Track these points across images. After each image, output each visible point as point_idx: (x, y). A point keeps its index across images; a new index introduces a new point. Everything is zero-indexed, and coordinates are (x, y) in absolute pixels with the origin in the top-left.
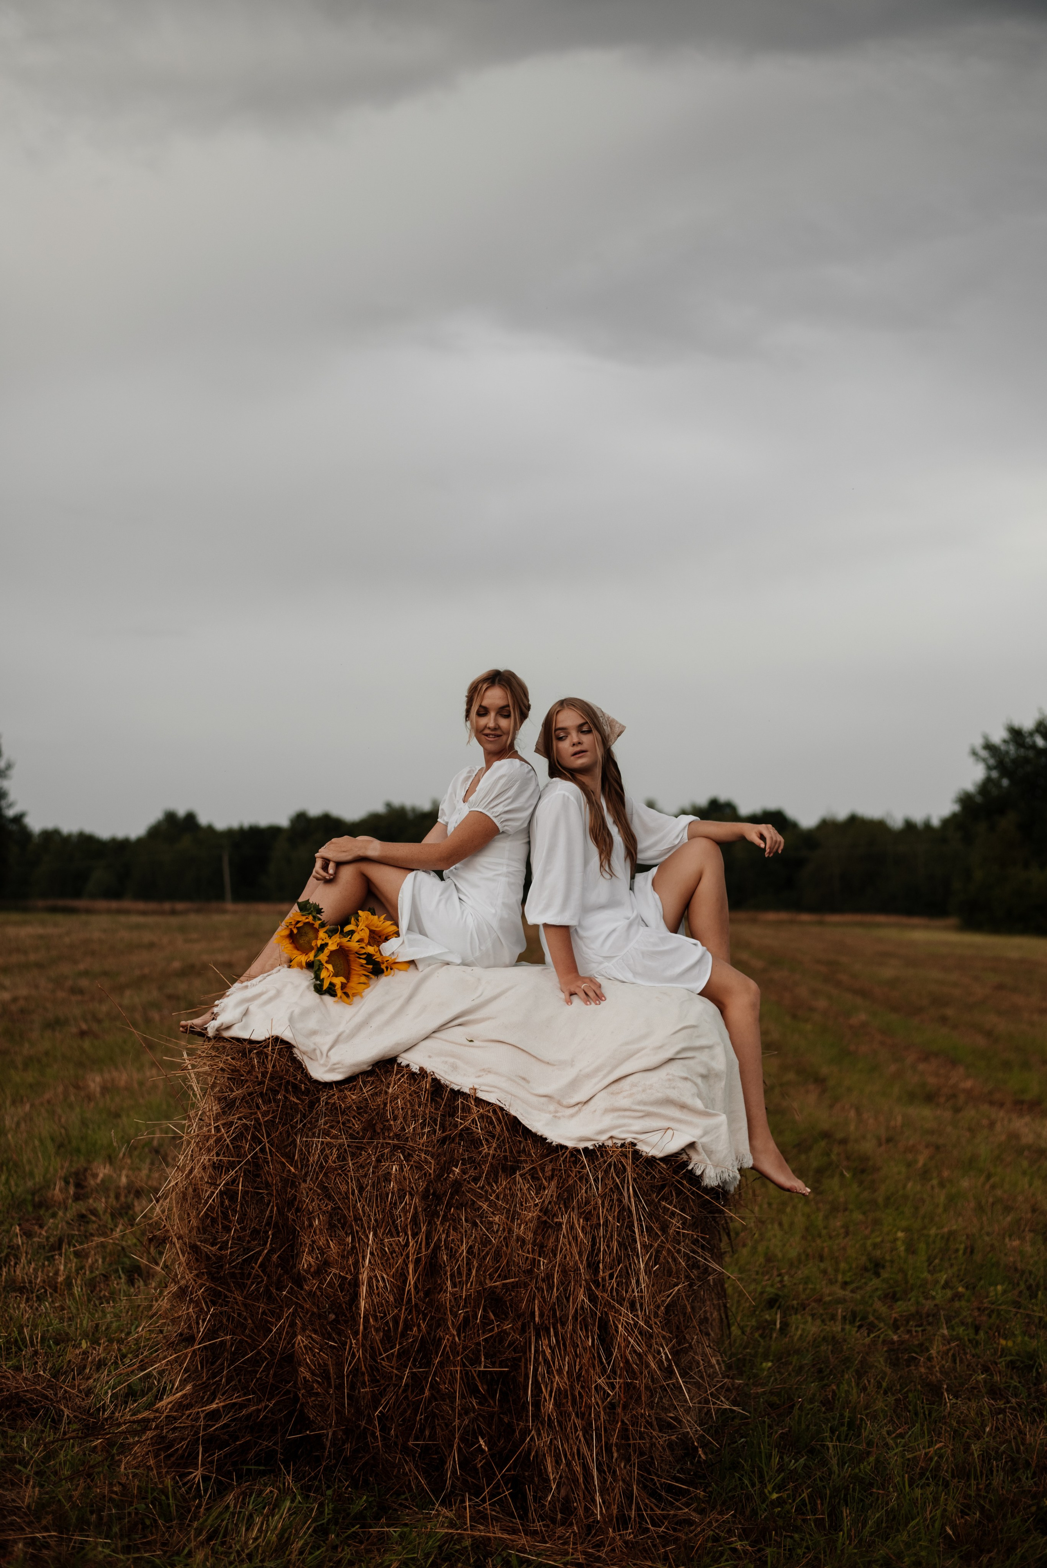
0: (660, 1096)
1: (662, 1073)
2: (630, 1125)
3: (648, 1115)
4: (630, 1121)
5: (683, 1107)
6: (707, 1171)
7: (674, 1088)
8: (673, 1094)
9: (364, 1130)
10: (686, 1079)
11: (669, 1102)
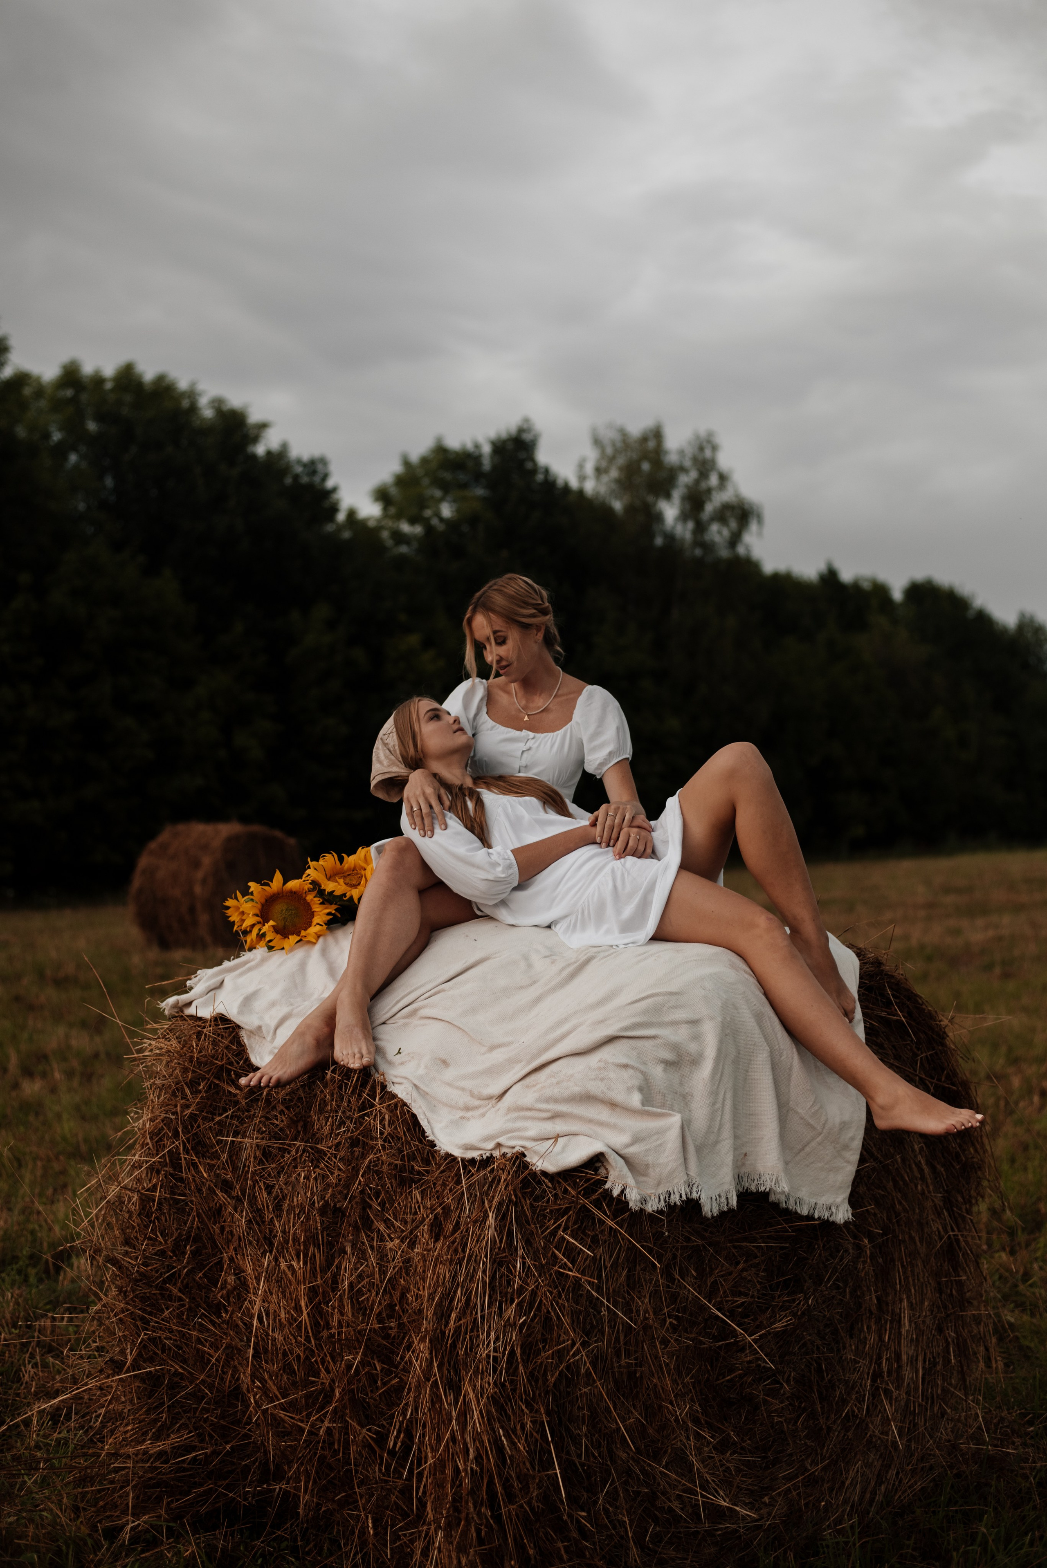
0: (576, 1089)
1: (594, 1060)
2: (526, 1129)
3: (556, 1116)
4: (528, 1124)
5: (613, 1105)
6: (627, 1192)
7: (602, 1080)
8: (595, 1088)
9: (289, 1127)
10: (626, 1066)
11: (588, 1098)
